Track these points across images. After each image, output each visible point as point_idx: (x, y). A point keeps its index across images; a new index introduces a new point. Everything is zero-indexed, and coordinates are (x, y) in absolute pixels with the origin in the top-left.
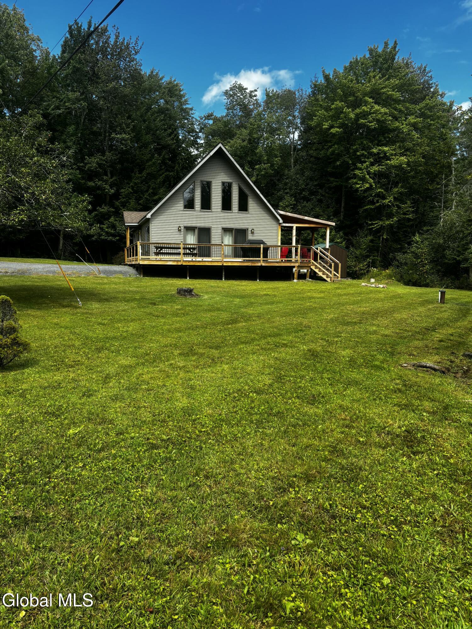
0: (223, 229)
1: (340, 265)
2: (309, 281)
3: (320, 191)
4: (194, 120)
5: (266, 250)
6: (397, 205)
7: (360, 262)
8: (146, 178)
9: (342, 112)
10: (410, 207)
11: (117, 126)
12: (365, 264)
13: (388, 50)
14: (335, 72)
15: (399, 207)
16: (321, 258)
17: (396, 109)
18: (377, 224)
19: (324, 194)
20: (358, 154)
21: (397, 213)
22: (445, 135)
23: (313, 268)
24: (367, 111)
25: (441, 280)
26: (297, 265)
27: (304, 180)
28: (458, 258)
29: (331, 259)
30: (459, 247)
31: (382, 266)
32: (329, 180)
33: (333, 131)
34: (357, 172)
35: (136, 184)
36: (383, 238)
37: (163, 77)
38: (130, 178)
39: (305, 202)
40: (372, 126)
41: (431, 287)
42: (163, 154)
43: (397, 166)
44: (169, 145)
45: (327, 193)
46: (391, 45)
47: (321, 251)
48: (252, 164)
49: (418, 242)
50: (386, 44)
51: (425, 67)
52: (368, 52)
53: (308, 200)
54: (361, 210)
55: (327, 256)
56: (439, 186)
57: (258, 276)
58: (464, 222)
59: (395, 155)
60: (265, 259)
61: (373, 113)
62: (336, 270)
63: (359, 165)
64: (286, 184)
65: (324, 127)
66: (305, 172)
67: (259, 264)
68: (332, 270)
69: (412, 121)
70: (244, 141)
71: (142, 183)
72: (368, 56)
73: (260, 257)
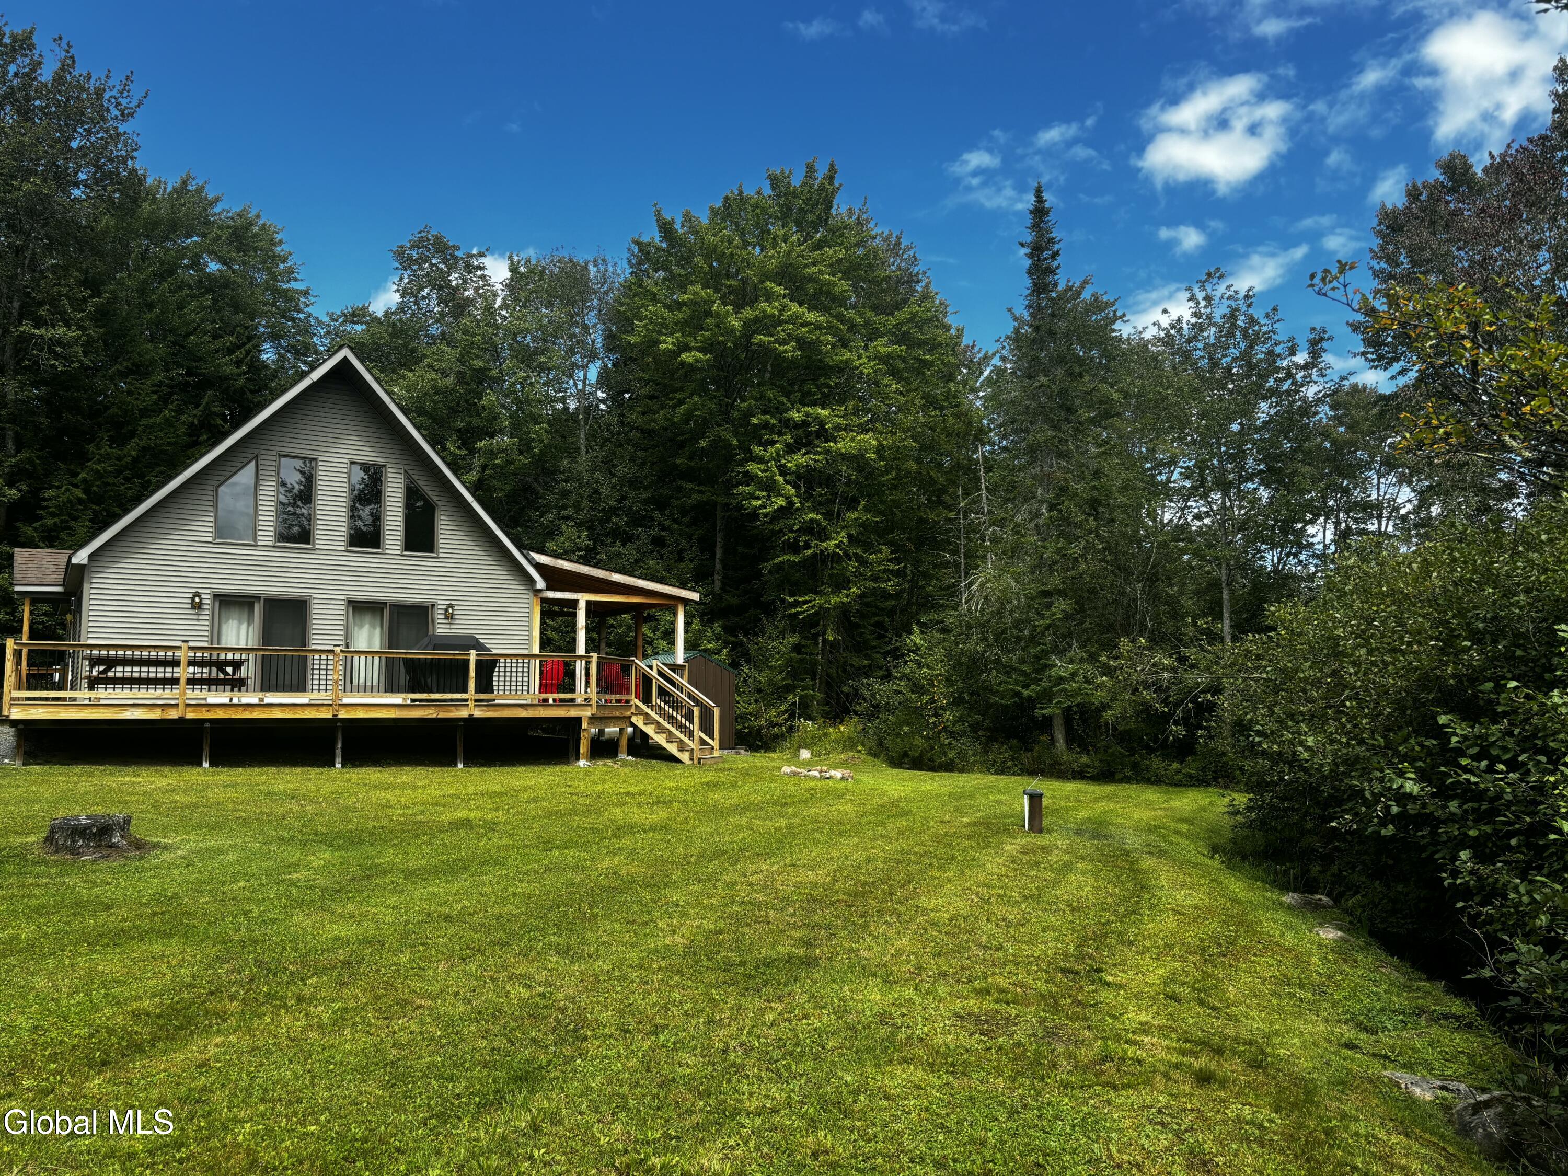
0: (350, 602)
1: (717, 711)
2: (625, 764)
3: (657, 515)
4: (312, 321)
5: (487, 667)
6: (856, 555)
7: (769, 705)
8: (135, 460)
9: (709, 314)
10: (889, 561)
11: (41, 304)
12: (783, 708)
13: (817, 182)
14: (687, 217)
15: (863, 562)
16: (662, 692)
17: (840, 318)
18: (810, 603)
19: (667, 523)
20: (755, 421)
21: (858, 575)
22: (955, 397)
23: (638, 721)
24: (773, 315)
25: (985, 751)
26: (587, 713)
27: (613, 487)
28: (1026, 693)
29: (690, 696)
30: (1022, 661)
31: (826, 715)
32: (680, 489)
33: (688, 357)
34: (752, 467)
35: (99, 475)
36: (825, 641)
37: (217, 200)
38: (82, 458)
39: (618, 544)
40: (786, 351)
41: (961, 771)
42: (206, 399)
43: (854, 456)
44: (227, 378)
45: (675, 520)
46: (821, 172)
47: (660, 673)
48: (468, 438)
49: (918, 649)
50: (811, 169)
51: (898, 238)
52: (768, 182)
53: (626, 539)
54: (766, 567)
55: (681, 689)
56: (951, 515)
57: (460, 750)
58: (1033, 599)
59: (847, 428)
60: (482, 696)
61: (788, 322)
62: (707, 727)
63: (757, 450)
64: (565, 494)
65: (663, 346)
66: (615, 466)
67: (464, 713)
68: (695, 727)
69: (883, 350)
70: (444, 374)
71: (119, 472)
72: (767, 191)
73: (465, 690)
